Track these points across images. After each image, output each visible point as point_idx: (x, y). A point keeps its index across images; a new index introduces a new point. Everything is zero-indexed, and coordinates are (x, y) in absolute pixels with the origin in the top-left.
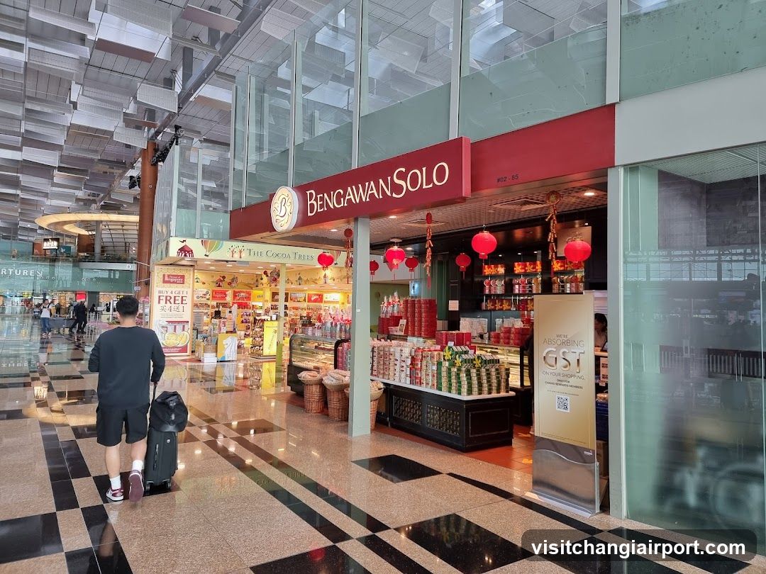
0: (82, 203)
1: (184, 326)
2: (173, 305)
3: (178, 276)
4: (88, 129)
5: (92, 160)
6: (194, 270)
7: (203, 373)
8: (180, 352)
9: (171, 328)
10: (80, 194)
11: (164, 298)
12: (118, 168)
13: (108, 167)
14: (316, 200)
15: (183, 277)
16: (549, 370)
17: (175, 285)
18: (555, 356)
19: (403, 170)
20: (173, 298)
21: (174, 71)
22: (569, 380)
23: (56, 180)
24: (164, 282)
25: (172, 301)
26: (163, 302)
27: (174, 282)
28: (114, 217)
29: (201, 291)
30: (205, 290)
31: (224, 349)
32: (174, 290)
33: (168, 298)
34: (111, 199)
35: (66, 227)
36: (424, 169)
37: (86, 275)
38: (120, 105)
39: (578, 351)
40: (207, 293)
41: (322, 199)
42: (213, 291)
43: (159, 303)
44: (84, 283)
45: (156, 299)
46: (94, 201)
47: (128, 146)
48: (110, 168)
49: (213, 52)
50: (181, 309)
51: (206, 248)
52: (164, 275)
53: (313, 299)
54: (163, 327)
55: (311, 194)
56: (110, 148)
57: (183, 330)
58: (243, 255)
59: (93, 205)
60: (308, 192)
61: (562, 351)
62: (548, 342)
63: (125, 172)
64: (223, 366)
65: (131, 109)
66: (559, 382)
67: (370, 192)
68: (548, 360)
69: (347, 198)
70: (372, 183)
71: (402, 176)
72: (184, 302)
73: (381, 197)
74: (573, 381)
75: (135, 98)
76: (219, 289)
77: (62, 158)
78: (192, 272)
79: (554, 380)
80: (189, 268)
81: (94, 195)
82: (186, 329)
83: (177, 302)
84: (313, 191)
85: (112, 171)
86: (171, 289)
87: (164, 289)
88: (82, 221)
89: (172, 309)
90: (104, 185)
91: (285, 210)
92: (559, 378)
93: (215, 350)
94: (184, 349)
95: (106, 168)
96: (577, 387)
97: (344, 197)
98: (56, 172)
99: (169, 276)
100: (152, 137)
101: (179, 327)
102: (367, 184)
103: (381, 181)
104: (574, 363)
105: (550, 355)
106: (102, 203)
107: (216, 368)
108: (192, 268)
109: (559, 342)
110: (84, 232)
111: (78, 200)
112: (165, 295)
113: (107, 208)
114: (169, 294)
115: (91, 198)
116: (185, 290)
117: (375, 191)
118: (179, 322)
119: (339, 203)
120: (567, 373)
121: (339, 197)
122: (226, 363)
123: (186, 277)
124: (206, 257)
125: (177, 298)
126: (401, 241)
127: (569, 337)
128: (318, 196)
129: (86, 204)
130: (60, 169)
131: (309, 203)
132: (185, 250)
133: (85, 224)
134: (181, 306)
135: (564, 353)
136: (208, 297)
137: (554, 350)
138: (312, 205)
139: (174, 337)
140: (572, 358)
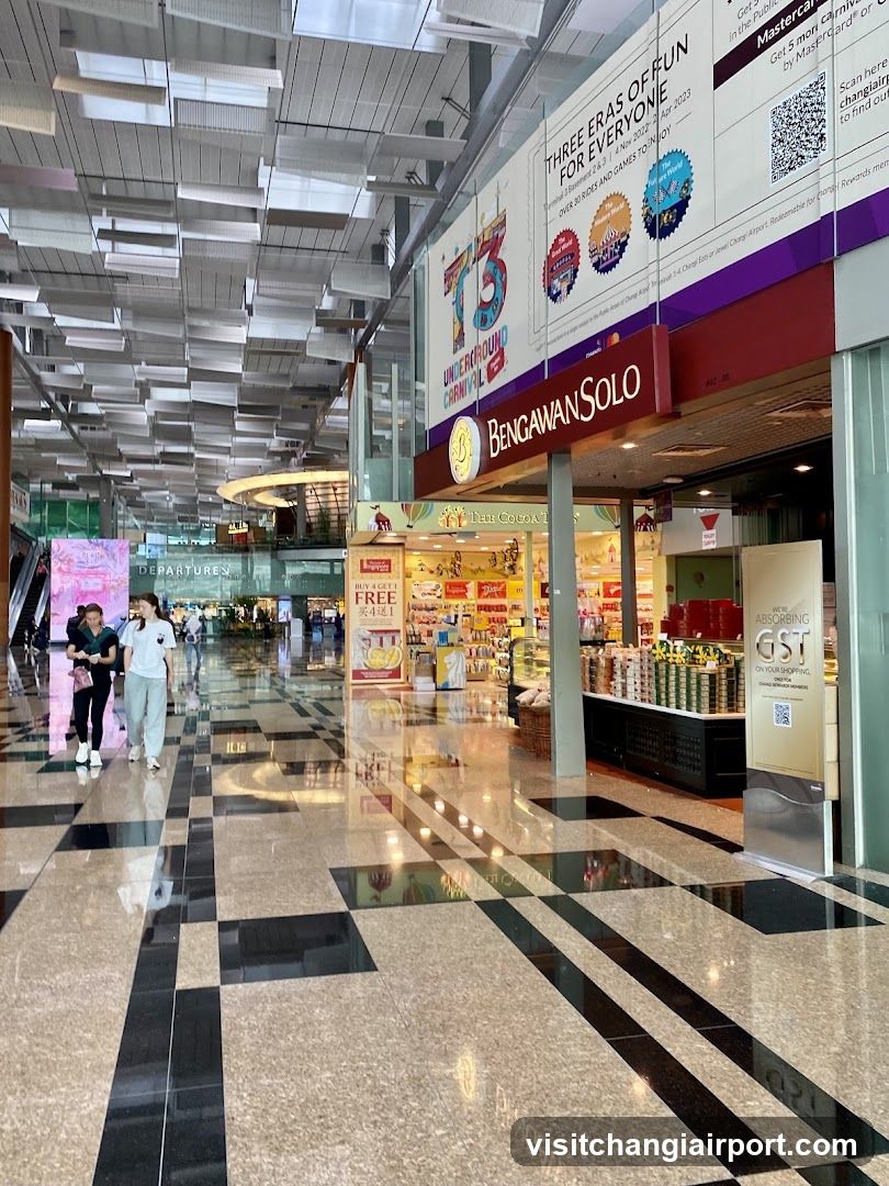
0: (279, 459)
1: (393, 638)
2: (376, 606)
3: (382, 561)
4: (275, 342)
5: (282, 390)
6: (404, 550)
7: (416, 706)
8: (391, 677)
9: (375, 640)
10: (274, 443)
11: (364, 596)
12: (321, 397)
13: (307, 398)
14: (498, 433)
15: (388, 562)
16: (764, 664)
17: (378, 574)
18: (771, 641)
19: (591, 379)
20: (376, 595)
21: (385, 232)
22: (791, 677)
23: (239, 426)
24: (363, 570)
25: (375, 599)
26: (362, 602)
27: (376, 571)
28: (322, 476)
29: (429, 585)
30: (434, 583)
31: (447, 671)
32: (377, 582)
33: (370, 595)
34: (314, 448)
35: (260, 498)
36: (613, 376)
37: (291, 570)
38: (312, 300)
39: (801, 632)
40: (438, 586)
41: (505, 430)
42: (447, 583)
43: (357, 602)
44: (287, 583)
45: (352, 598)
46: (294, 454)
47: (331, 362)
48: (311, 399)
49: (432, 196)
50: (388, 611)
51: (408, 513)
52: (362, 561)
53: (612, 591)
54: (364, 639)
55: (493, 424)
56: (304, 368)
57: (393, 643)
58: (464, 523)
59: (293, 459)
60: (490, 422)
61: (781, 632)
62: (762, 620)
63: (330, 403)
64: (447, 697)
65: (327, 303)
66: (778, 682)
67: (556, 416)
68: (762, 647)
69: (532, 426)
70: (558, 401)
71: (590, 390)
72: (392, 601)
73: (568, 422)
74: (795, 678)
75: (328, 285)
76: (456, 580)
77: (242, 394)
78: (401, 555)
79: (770, 678)
80: (397, 548)
81: (293, 444)
82: (397, 642)
83: (381, 600)
84: (494, 421)
85: (313, 403)
86: (373, 582)
87: (362, 582)
88: (280, 486)
89: (376, 612)
90: (303, 426)
91: (465, 453)
92: (778, 675)
93: (430, 672)
94: (396, 673)
95: (304, 399)
96: (800, 687)
97: (528, 425)
98: (237, 414)
99: (368, 561)
100: (361, 341)
101: (387, 639)
102: (552, 403)
103: (567, 397)
104: (795, 650)
105: (765, 641)
106: (304, 456)
107: (435, 700)
108: (400, 548)
109: (776, 620)
110: (283, 504)
111: (273, 454)
112: (365, 590)
113: (312, 463)
114: (370, 589)
115: (290, 449)
116: (395, 581)
117: (561, 414)
118: (386, 632)
119: (523, 435)
120: (786, 666)
121: (524, 425)
122: (450, 693)
123: (393, 563)
124: (409, 530)
125: (381, 595)
126: (681, 481)
127: (789, 609)
128: (501, 427)
129: (283, 460)
130: (242, 408)
131: (491, 438)
132: (382, 521)
133: (284, 491)
134: (388, 606)
135: (783, 634)
136: (438, 593)
137: (770, 631)
138: (495, 440)
139: (381, 654)
140: (793, 642)
